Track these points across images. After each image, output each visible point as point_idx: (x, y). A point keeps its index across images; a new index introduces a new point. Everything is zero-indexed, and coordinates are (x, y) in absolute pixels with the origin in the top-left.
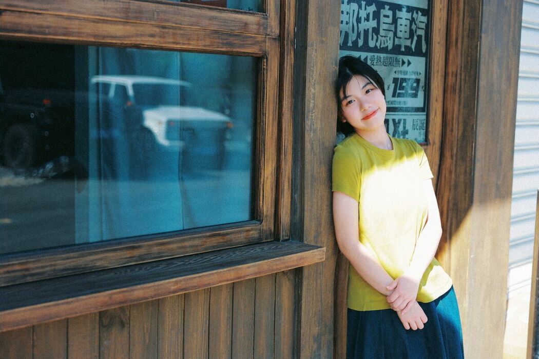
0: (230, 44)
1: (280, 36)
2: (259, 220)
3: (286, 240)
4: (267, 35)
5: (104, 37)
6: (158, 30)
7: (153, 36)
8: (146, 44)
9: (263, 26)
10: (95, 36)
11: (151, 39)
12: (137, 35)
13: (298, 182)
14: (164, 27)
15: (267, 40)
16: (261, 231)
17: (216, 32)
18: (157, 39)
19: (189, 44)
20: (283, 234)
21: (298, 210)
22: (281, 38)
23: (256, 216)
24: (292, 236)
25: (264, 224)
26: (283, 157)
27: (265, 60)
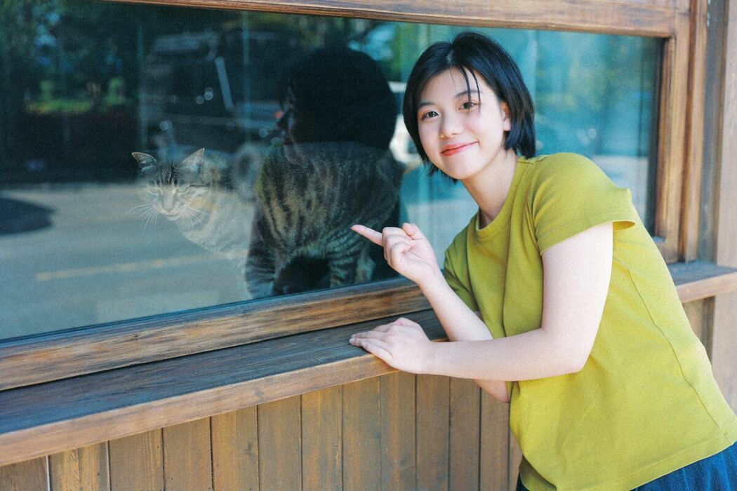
0: (637, 21)
1: (690, 10)
2: (662, 237)
3: (693, 262)
4: (676, 8)
5: (514, 16)
6: (567, 5)
7: (562, 13)
8: (556, 23)
10: (506, 14)
11: (560, 17)
12: (547, 12)
13: (710, 189)
15: (677, 16)
16: (664, 250)
17: (623, 6)
18: (566, 17)
19: (597, 23)
20: (690, 254)
21: (709, 224)
22: (692, 14)
23: (656, 232)
24: (700, 257)
25: (667, 241)
26: (691, 159)
27: (673, 41)
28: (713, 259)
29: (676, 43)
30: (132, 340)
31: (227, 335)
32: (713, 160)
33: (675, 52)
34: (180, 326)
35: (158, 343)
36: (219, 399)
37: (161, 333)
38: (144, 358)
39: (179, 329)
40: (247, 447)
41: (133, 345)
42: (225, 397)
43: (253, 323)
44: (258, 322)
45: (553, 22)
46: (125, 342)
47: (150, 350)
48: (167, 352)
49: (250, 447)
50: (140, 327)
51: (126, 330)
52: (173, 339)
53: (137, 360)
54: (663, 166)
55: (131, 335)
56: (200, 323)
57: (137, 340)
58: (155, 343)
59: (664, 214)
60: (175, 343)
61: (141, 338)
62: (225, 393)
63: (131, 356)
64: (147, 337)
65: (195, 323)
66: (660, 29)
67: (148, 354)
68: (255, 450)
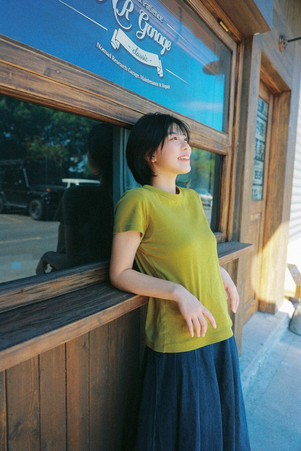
1: (232, 146)
2: (221, 232)
3: (230, 241)
4: (228, 144)
6: (200, 137)
7: (199, 140)
9: (227, 140)
13: (238, 214)
14: (202, 136)
15: (228, 147)
16: (222, 237)
17: (215, 141)
18: (200, 142)
19: (208, 146)
20: (230, 239)
21: (237, 227)
22: (233, 147)
23: (219, 230)
24: (233, 239)
25: (223, 234)
26: (231, 202)
27: (227, 157)
28: (239, 240)
29: (228, 157)
30: (19, 293)
31: (73, 285)
32: (239, 203)
33: (228, 161)
34: (48, 282)
35: (35, 293)
36: (79, 327)
37: (37, 287)
38: (26, 303)
39: (46, 284)
40: (83, 344)
41: (20, 295)
42: (83, 325)
43: (85, 277)
44: (88, 277)
45: (196, 143)
46: (14, 294)
47: (30, 298)
48: (40, 298)
49: (85, 344)
50: (24, 285)
51: (16, 287)
52: (43, 290)
53: (22, 304)
54: (223, 205)
55: (19, 290)
56: (58, 280)
57: (23, 292)
58: (33, 293)
59: (223, 224)
60: (45, 292)
61: (26, 291)
62: (83, 323)
63: (18, 302)
64: (29, 290)
65: (56, 280)
66: (223, 151)
67: (29, 300)
68: (87, 345)
